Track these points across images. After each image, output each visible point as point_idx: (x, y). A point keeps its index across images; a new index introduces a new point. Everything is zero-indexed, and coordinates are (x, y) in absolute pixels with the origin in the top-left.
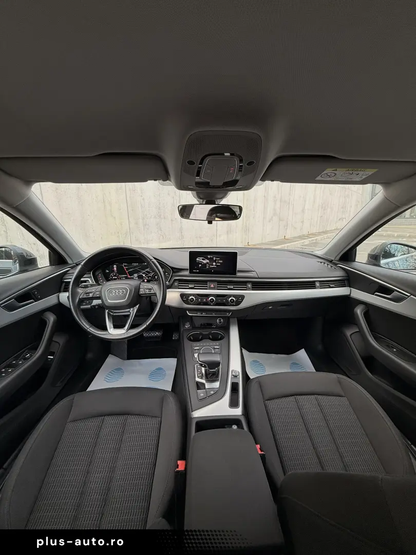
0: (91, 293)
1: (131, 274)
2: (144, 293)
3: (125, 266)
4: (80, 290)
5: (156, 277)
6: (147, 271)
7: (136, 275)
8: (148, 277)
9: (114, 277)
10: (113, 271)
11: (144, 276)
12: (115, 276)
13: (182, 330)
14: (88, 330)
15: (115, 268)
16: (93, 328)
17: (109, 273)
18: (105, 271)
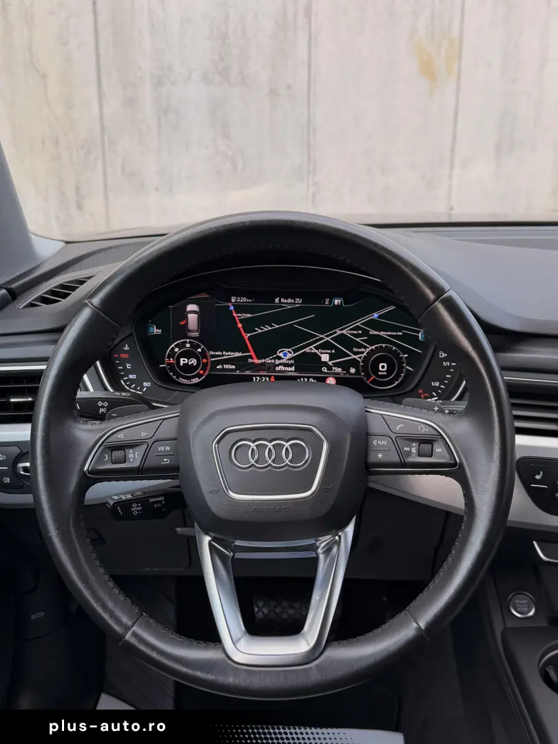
0: (133, 445)
1: (267, 346)
2: (395, 458)
3: (239, 308)
4: (86, 433)
5: (383, 367)
6: (342, 339)
7: (286, 355)
8: (345, 366)
9: (183, 361)
10: (184, 331)
11: (325, 358)
12: (187, 354)
13: (498, 629)
14: (128, 636)
15: (193, 319)
16: (147, 627)
17: (164, 341)
18: (147, 330)
